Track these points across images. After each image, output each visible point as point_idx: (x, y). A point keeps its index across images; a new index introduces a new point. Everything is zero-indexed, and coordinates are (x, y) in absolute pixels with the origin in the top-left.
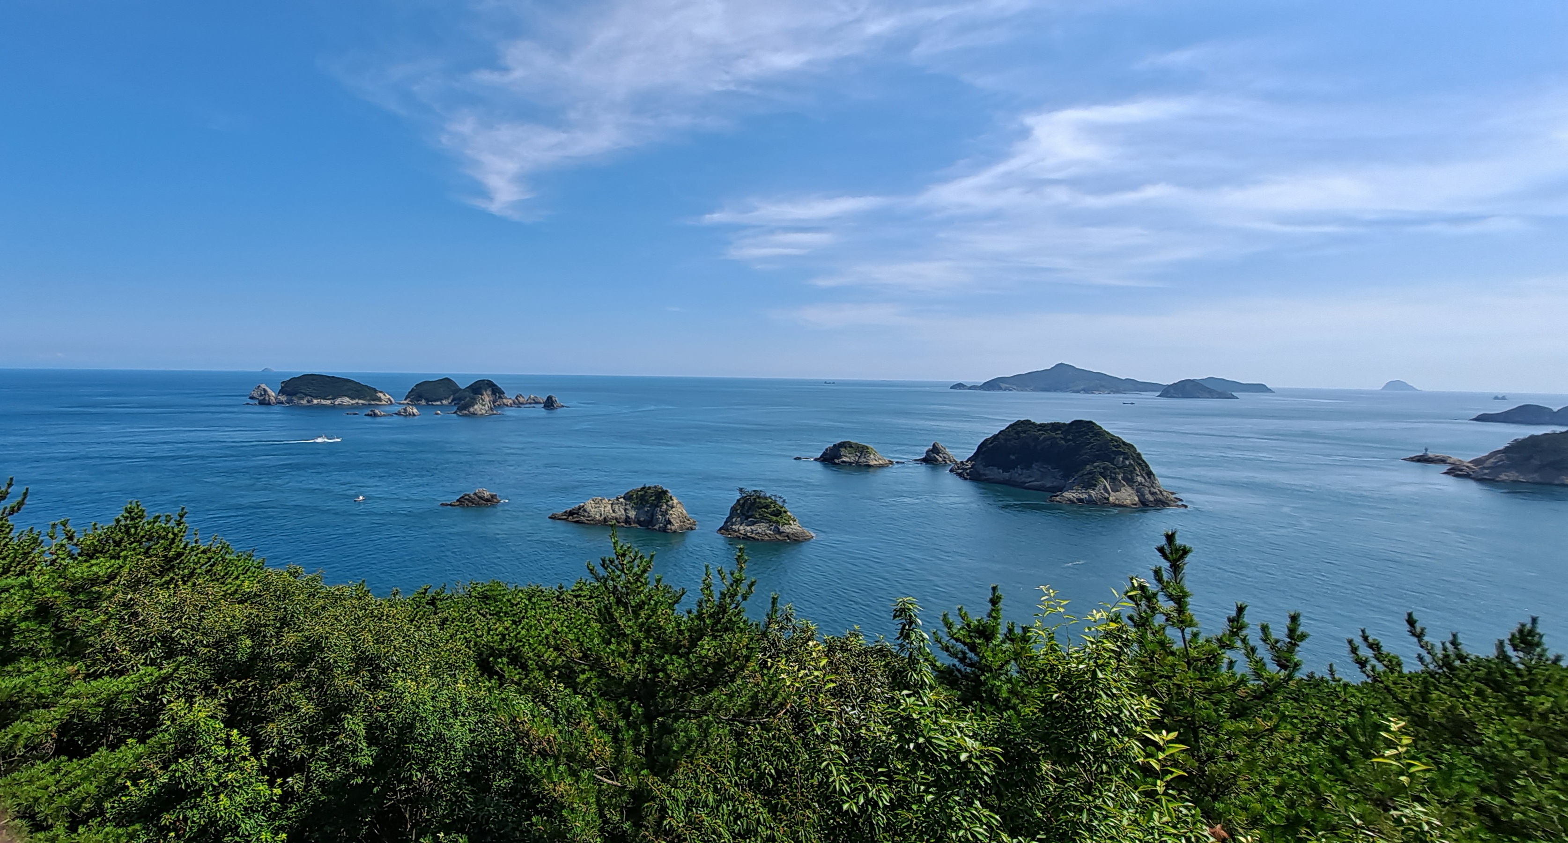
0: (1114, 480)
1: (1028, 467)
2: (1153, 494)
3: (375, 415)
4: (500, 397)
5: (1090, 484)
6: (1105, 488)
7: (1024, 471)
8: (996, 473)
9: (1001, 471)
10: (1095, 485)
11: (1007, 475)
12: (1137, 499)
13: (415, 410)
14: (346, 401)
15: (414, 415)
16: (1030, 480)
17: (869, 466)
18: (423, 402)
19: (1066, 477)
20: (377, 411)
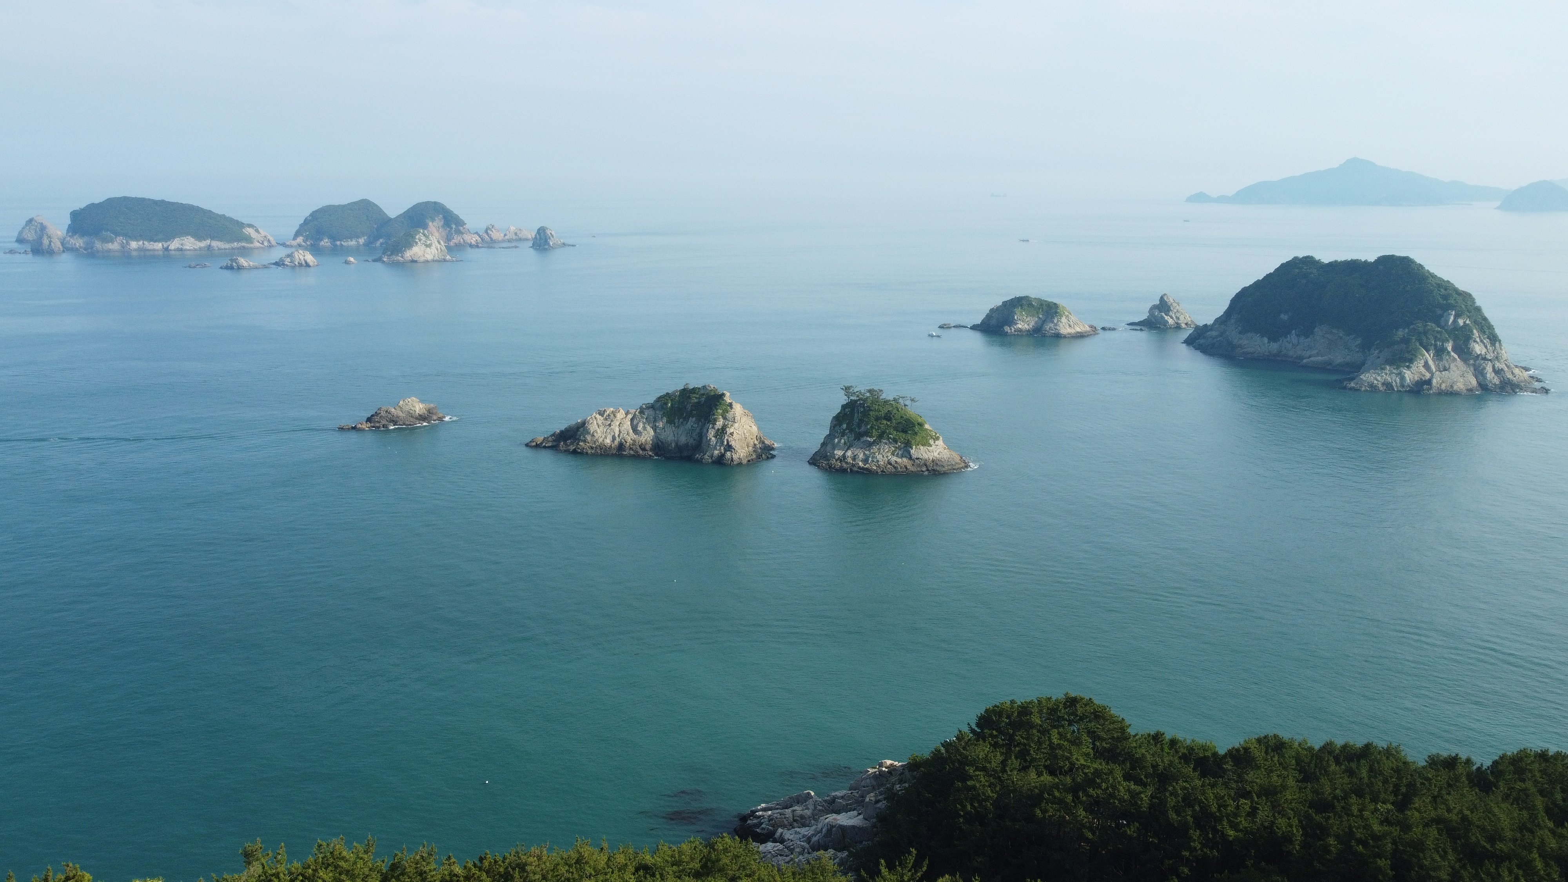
0: (1440, 353)
1: (1307, 332)
2: (1497, 372)
3: (240, 268)
4: (459, 232)
5: (1404, 359)
6: (1426, 366)
7: (1302, 339)
8: (1258, 344)
9: (1266, 340)
10: (1411, 361)
11: (1274, 347)
12: (1474, 382)
13: (310, 258)
14: (189, 243)
15: (308, 265)
16: (1308, 353)
17: (1058, 336)
18: (325, 242)
19: (1365, 347)
20: (243, 261)
